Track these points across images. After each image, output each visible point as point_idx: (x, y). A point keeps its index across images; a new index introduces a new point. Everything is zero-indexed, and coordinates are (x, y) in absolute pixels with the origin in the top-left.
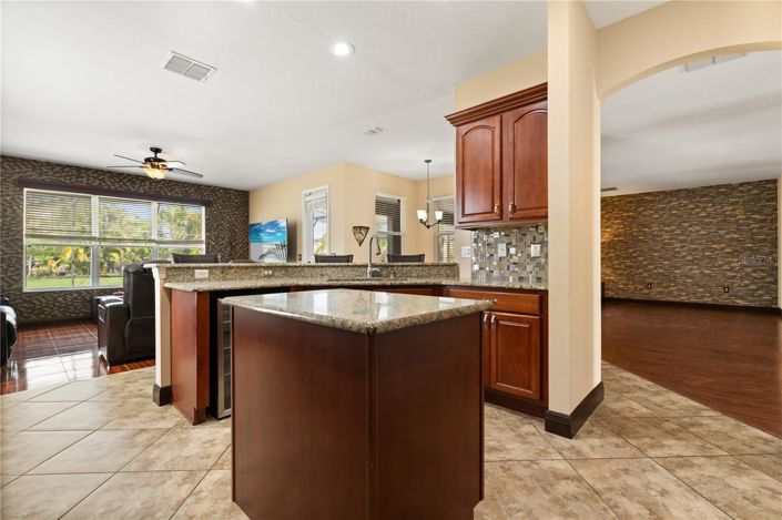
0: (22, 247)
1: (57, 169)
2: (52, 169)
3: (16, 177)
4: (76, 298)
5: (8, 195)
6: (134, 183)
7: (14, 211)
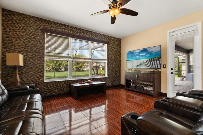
0: (44, 61)
1: (57, 25)
2: (55, 25)
3: (42, 28)
4: (64, 84)
5: (38, 36)
6: (84, 33)
7: (41, 44)
